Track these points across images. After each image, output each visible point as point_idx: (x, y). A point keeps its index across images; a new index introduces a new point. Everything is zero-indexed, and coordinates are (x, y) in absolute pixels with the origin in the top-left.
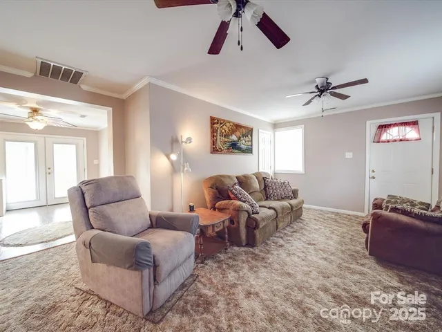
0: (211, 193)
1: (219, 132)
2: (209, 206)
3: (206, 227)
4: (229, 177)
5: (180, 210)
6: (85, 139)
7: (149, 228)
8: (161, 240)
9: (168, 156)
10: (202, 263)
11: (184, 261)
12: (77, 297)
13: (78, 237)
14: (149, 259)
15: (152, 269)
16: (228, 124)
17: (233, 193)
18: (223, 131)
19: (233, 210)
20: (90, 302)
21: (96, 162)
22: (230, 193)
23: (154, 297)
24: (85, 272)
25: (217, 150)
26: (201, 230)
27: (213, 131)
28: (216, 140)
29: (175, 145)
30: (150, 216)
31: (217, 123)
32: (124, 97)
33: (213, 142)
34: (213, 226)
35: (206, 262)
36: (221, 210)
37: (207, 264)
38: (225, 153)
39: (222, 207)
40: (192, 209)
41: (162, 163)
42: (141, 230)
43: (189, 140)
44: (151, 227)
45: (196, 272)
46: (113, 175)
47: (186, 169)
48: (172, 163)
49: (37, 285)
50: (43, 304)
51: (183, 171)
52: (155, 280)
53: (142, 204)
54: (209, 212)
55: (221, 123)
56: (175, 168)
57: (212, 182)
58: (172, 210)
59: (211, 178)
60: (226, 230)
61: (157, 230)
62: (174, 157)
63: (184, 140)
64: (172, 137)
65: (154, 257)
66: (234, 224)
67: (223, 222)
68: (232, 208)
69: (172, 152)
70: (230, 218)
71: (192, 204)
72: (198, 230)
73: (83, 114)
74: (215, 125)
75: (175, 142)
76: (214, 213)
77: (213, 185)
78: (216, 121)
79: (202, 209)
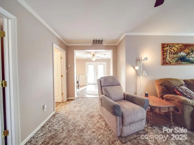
0: (160, 88)
1: (168, 52)
2: (159, 96)
3: (155, 107)
4: (176, 80)
5: (140, 95)
6: (106, 62)
7: (123, 99)
8: (127, 106)
9: (134, 68)
10: (151, 126)
11: (139, 121)
12: (99, 116)
13: (99, 96)
14: (119, 113)
15: (121, 118)
16: (177, 46)
17: (179, 91)
18: (172, 51)
19: (178, 102)
20: (101, 120)
21: (109, 70)
22: (176, 91)
23: (122, 131)
24: (101, 109)
25: (167, 63)
26: (151, 108)
27: (164, 52)
28: (166, 56)
29: (138, 62)
30: (124, 94)
31: (167, 46)
32: (117, 44)
33: (164, 58)
34: (160, 108)
35: (154, 127)
36: (167, 100)
37: (154, 129)
38: (173, 65)
39: (168, 98)
40: (146, 95)
41: (131, 71)
42: (119, 99)
43: (146, 59)
44: (124, 99)
45: (146, 130)
46: (112, 75)
47: (143, 74)
48: (136, 71)
49: (91, 108)
50: (91, 114)
51: (142, 75)
52: (122, 123)
53: (121, 88)
54: (158, 99)
55: (170, 46)
56: (138, 73)
57: (162, 82)
58: (136, 94)
59: (161, 80)
60: (171, 114)
61: (126, 101)
62: (137, 68)
63: (143, 59)
64: (136, 58)
65: (122, 113)
66: (178, 111)
67: (169, 108)
68: (177, 100)
69: (136, 65)
70: (175, 106)
71: (147, 93)
72: (149, 107)
73: (105, 54)
74: (166, 48)
75: (138, 60)
76: (162, 100)
77: (162, 84)
78: (166, 45)
79: (154, 96)
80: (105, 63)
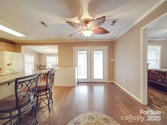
80: (106, 48)
